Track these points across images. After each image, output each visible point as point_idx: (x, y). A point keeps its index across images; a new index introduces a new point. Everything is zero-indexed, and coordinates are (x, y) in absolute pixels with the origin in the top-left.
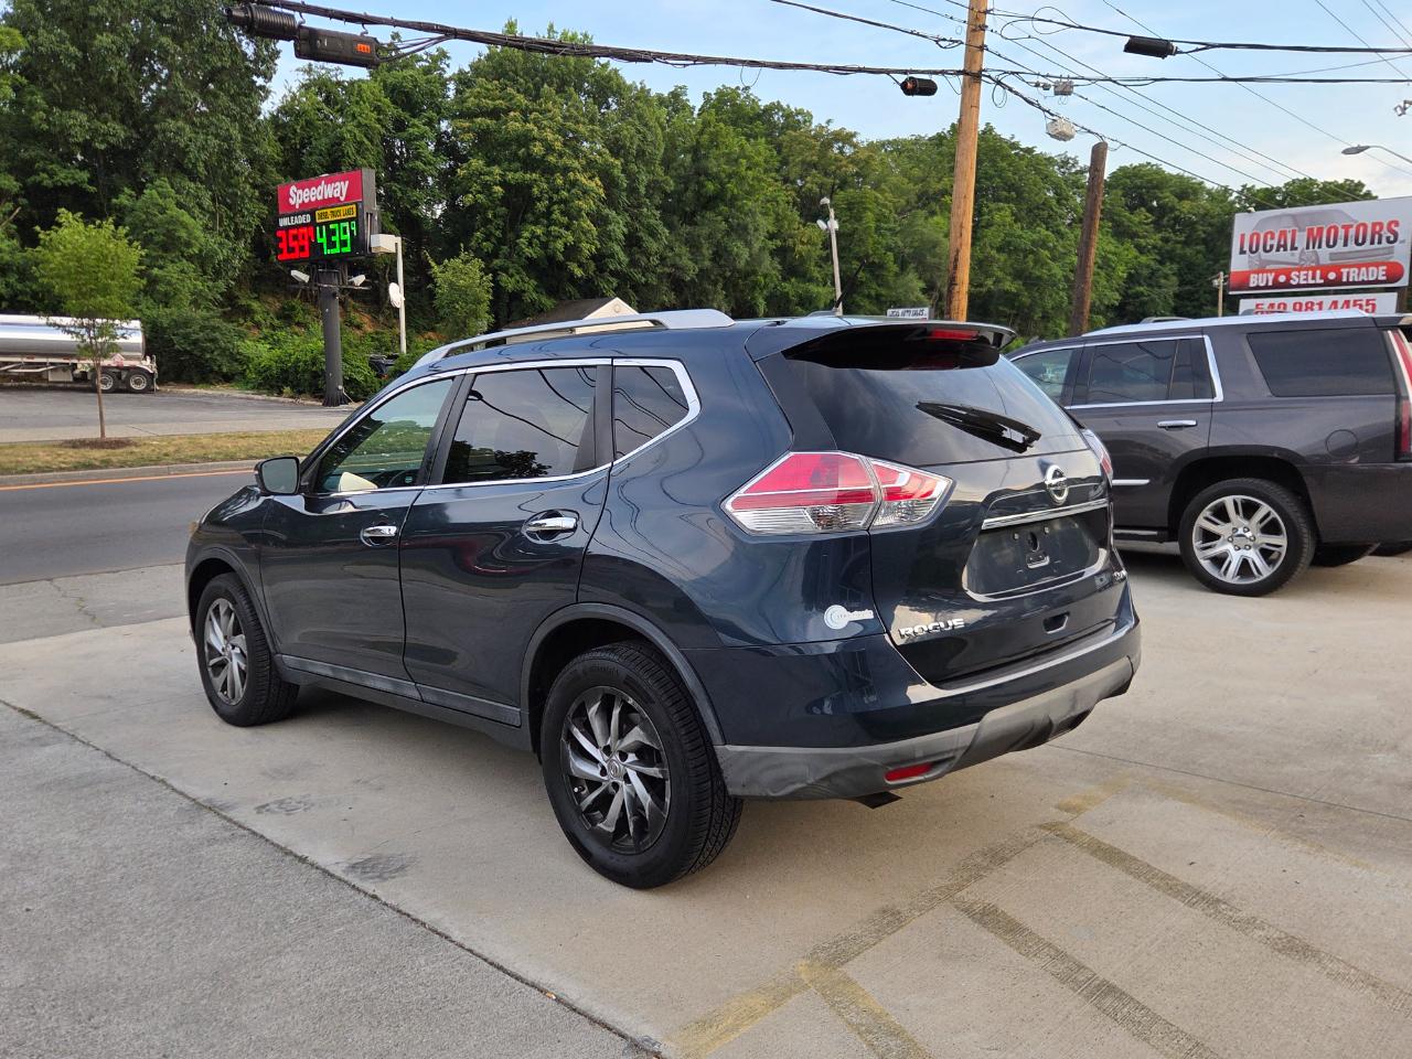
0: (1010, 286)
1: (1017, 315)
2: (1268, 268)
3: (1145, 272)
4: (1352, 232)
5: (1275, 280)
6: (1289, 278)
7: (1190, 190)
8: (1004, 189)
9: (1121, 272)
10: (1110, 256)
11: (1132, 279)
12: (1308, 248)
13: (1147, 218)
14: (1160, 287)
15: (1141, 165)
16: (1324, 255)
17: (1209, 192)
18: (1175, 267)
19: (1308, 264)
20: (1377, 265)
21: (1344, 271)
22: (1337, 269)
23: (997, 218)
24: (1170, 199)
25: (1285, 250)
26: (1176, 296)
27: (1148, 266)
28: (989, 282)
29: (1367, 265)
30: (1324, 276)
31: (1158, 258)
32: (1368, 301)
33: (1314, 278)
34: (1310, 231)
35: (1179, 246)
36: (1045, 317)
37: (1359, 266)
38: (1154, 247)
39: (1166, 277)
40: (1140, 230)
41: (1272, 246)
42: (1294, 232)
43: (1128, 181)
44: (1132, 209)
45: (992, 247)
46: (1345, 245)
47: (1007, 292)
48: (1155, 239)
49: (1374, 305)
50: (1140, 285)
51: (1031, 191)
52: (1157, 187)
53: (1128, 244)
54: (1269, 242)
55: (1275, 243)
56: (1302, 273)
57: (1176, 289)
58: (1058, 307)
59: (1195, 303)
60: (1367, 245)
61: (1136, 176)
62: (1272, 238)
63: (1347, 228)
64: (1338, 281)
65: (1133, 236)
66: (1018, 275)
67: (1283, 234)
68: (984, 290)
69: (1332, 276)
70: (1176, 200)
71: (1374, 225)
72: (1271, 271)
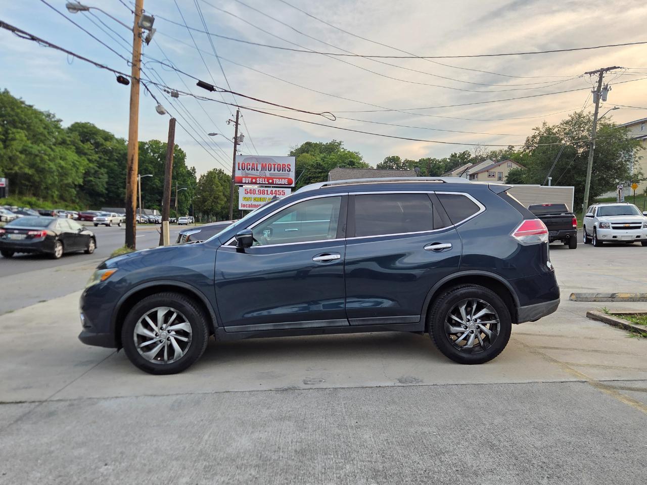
0: (27, 170)
1: (31, 186)
2: (249, 176)
3: (93, 171)
4: (276, 166)
5: (252, 180)
6: (256, 181)
7: (109, 138)
8: (19, 123)
9: (82, 170)
10: (75, 162)
11: (87, 174)
12: (262, 170)
13: (91, 147)
14: (99, 178)
15: (86, 123)
16: (268, 173)
17: (117, 139)
18: (106, 170)
19: (262, 176)
20: (285, 179)
21: (275, 180)
22: (272, 179)
23: (17, 136)
24: (100, 140)
25: (254, 170)
26: (107, 183)
27: (94, 168)
28: (16, 168)
29: (282, 179)
30: (268, 181)
31: (98, 165)
32: (282, 191)
33: (265, 181)
34: (262, 164)
35: (106, 161)
36: (47, 188)
37: (279, 179)
38: (96, 160)
39: (102, 174)
40: (89, 152)
41: (250, 168)
42: (257, 164)
43: (81, 129)
44: (83, 142)
45: (17, 151)
46: (274, 171)
47: (26, 174)
48: (95, 157)
49: (284, 193)
50: (91, 177)
51: (34, 126)
52: (94, 134)
53: (84, 157)
54: (249, 167)
55: (251, 167)
56: (261, 179)
57: (107, 180)
58: (53, 184)
59: (116, 187)
60: (281, 171)
61: (83, 127)
62: (250, 165)
63: (274, 165)
64: (272, 183)
65: (85, 154)
66: (32, 166)
67: (253, 164)
68: (13, 172)
69: (271, 181)
70: (103, 141)
71: (283, 165)
72: (250, 177)
